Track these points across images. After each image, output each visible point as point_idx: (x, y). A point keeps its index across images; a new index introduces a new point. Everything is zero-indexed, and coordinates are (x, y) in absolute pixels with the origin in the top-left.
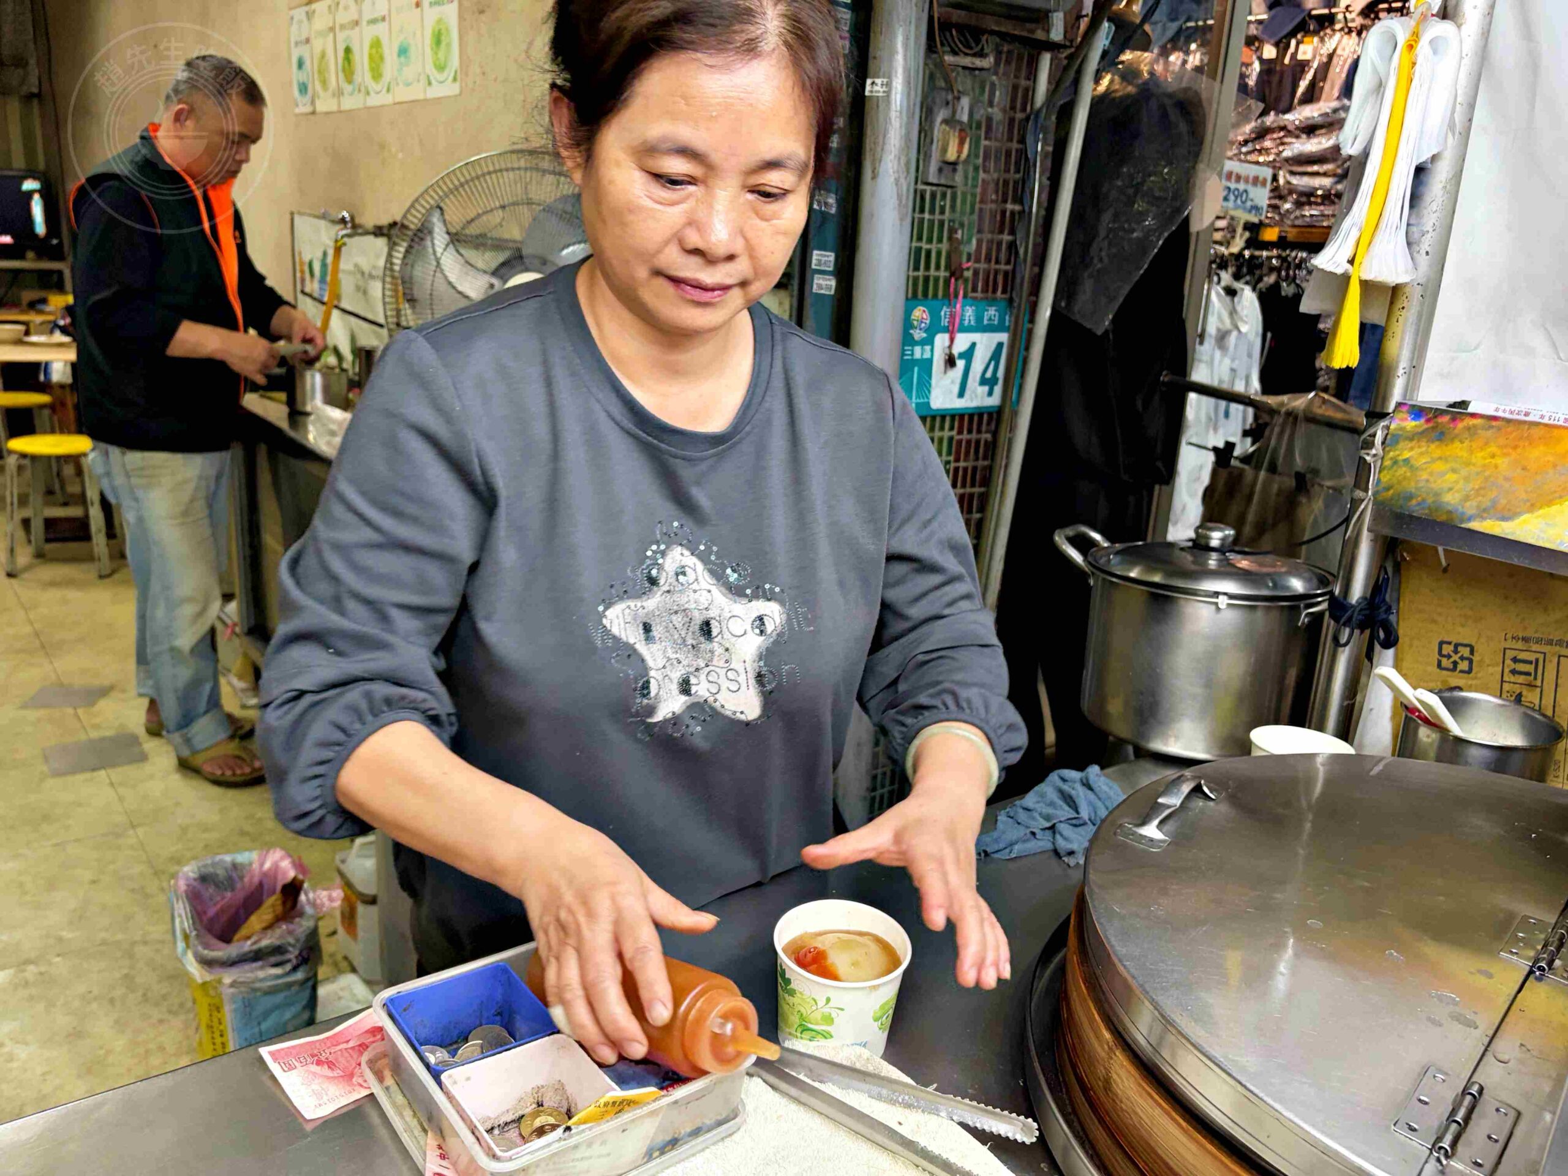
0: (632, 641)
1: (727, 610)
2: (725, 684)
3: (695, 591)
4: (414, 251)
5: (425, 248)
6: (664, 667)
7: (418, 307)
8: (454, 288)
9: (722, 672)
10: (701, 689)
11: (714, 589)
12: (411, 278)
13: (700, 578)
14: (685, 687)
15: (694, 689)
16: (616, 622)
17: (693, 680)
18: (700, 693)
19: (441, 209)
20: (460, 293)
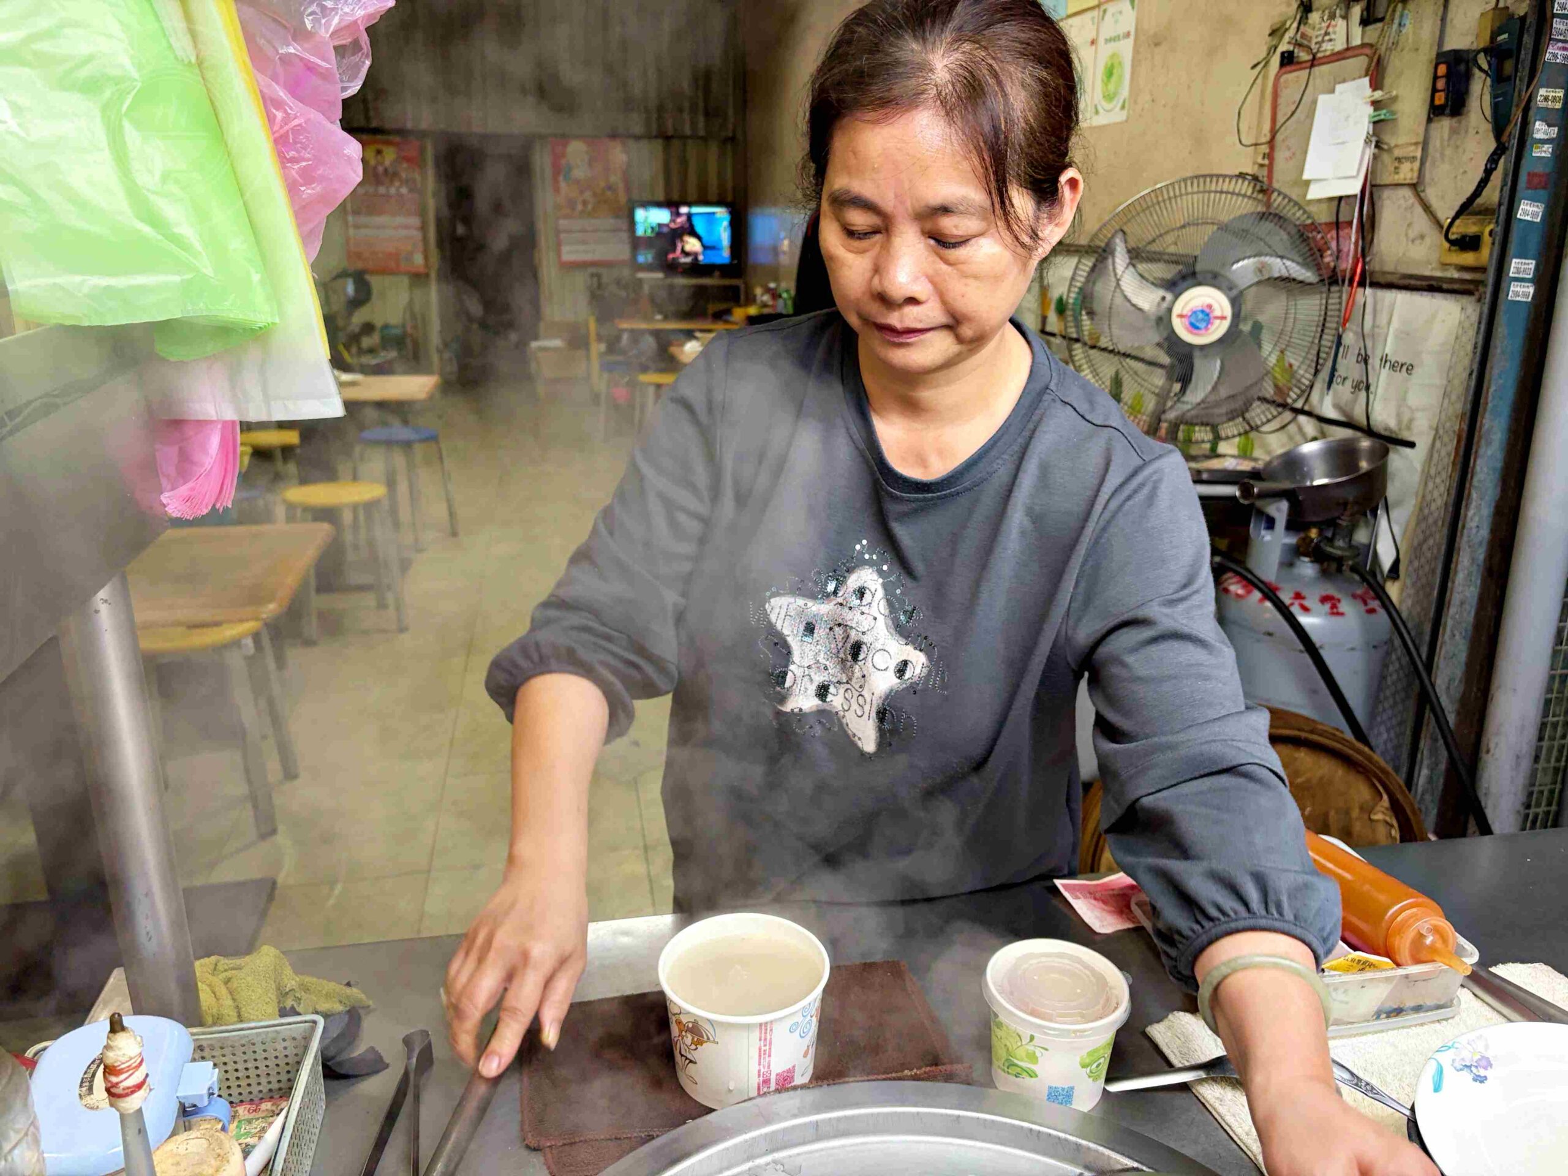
0: (786, 632)
1: (881, 641)
2: (855, 706)
3: (863, 613)
4: (1097, 270)
5: (1106, 267)
6: (809, 667)
7: (1096, 318)
8: (1129, 301)
9: (856, 694)
10: (836, 700)
11: (881, 619)
12: (1092, 294)
13: (874, 604)
14: (823, 691)
15: (829, 698)
16: (777, 610)
17: (832, 689)
18: (834, 703)
19: (1124, 233)
20: (1134, 305)
